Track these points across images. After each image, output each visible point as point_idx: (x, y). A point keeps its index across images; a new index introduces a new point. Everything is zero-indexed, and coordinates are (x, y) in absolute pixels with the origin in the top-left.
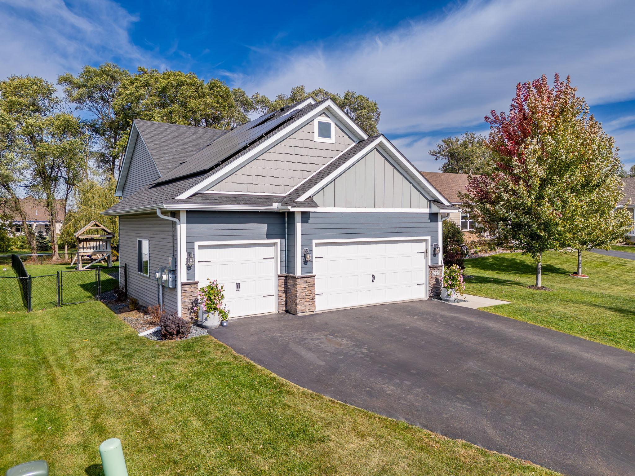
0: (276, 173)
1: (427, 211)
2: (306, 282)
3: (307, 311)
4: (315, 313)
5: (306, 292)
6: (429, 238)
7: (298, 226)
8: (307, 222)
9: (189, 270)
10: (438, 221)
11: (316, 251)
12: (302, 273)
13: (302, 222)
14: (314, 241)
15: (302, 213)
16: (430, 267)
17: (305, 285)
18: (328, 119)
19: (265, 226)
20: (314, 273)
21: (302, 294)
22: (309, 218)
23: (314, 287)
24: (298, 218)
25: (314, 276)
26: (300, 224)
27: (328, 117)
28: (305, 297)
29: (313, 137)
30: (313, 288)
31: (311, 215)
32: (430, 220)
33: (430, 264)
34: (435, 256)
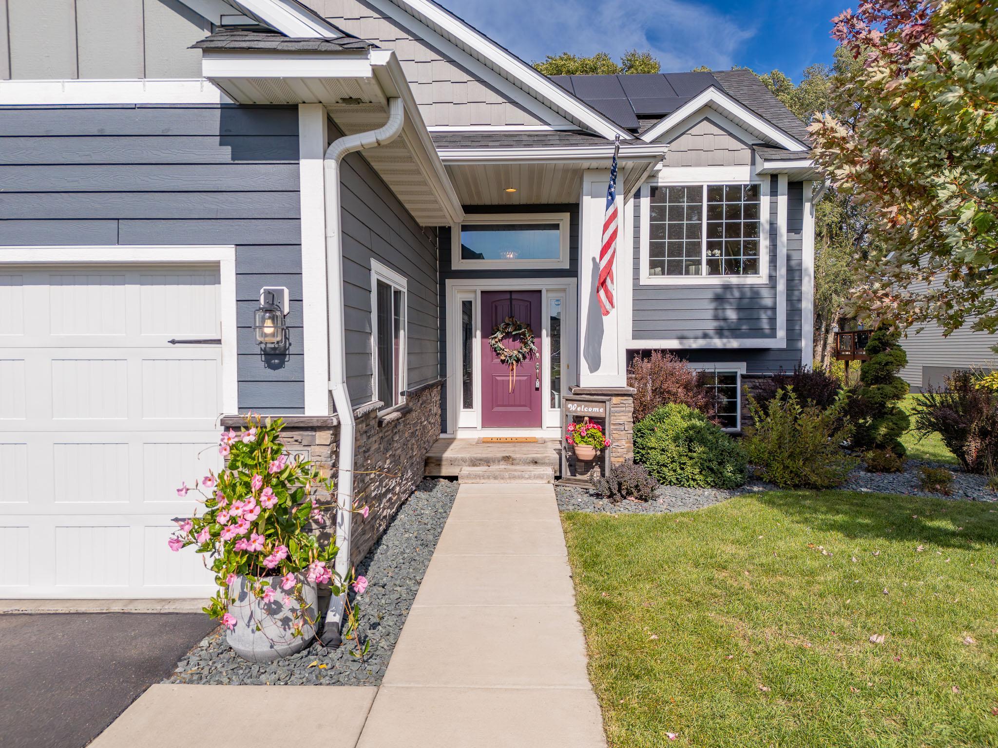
6: (226, 255)
10: (298, 158)
16: (226, 426)
32: (228, 150)
33: (231, 409)
34: (280, 366)
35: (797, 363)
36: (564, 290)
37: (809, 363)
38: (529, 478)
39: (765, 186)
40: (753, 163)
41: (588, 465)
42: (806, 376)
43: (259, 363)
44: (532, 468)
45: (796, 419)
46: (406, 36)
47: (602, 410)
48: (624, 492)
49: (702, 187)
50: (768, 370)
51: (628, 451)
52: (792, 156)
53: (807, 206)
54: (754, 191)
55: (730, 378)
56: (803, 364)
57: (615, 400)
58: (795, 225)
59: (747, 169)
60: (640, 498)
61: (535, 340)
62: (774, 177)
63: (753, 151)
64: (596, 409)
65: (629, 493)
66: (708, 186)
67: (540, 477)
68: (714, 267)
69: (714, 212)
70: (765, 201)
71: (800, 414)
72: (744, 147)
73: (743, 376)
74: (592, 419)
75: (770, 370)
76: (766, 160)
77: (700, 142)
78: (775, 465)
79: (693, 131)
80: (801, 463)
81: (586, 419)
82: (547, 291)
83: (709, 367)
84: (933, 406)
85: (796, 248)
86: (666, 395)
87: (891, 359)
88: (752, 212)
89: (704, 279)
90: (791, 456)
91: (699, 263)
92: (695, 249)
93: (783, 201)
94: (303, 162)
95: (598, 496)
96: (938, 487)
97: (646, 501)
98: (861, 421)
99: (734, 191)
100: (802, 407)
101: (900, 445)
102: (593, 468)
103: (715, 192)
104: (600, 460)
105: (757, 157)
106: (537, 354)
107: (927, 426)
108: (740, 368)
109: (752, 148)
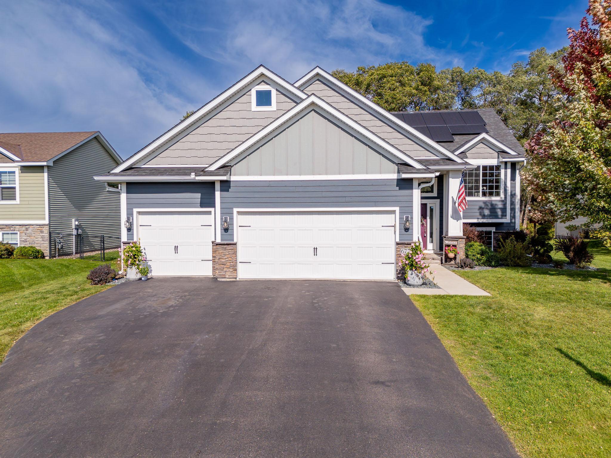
0: (210, 146)
1: (395, 176)
2: (225, 249)
3: (227, 277)
4: (238, 279)
5: (226, 258)
6: (397, 209)
7: (218, 194)
8: (228, 191)
9: (129, 232)
10: (412, 189)
11: (238, 220)
12: (222, 240)
13: (221, 190)
14: (235, 210)
15: (222, 182)
16: (398, 244)
17: (225, 252)
18: (268, 86)
19: (199, 195)
20: (235, 241)
21: (221, 260)
22: (230, 187)
23: (236, 254)
24: (218, 186)
25: (235, 244)
26: (219, 192)
27: (269, 84)
28: (224, 263)
29: (251, 107)
30: (234, 255)
31: (232, 184)
32: (398, 188)
33: (398, 240)
34: (408, 231)
35: (514, 228)
36: (435, 203)
37: (518, 228)
38: (433, 263)
39: (503, 166)
40: (498, 158)
41: (451, 259)
42: (517, 232)
43: (403, 231)
44: (433, 261)
45: (515, 246)
46: (395, 131)
47: (457, 243)
48: (466, 266)
49: (480, 166)
50: (504, 230)
51: (463, 256)
52: (512, 157)
53: (517, 171)
54: (498, 168)
55: (490, 233)
56: (516, 228)
57: (460, 240)
58: (513, 179)
59: (496, 160)
60: (471, 268)
61: (425, 220)
62: (506, 163)
63: (498, 154)
64: (455, 243)
65: (467, 266)
66: (482, 166)
67: (437, 263)
68: (484, 194)
69: (484, 175)
70: (502, 171)
71: (516, 244)
72: (495, 152)
73: (494, 232)
74: (453, 246)
75: (505, 230)
76: (503, 158)
77: (479, 150)
78: (509, 260)
79: (476, 147)
80: (516, 259)
81: (451, 245)
82: (429, 203)
83: (484, 229)
84: (561, 242)
85: (513, 187)
86: (470, 239)
87: (547, 226)
88: (499, 175)
89: (481, 198)
90: (514, 257)
91: (479, 192)
92: (477, 188)
93: (509, 171)
94: (414, 190)
95: (458, 267)
96: (559, 266)
97: (472, 268)
98: (536, 248)
99: (491, 168)
100: (517, 242)
101: (550, 256)
102: (452, 260)
103: (485, 168)
104: (455, 258)
105: (500, 156)
106: (425, 225)
107: (558, 249)
108: (493, 229)
109: (498, 152)
